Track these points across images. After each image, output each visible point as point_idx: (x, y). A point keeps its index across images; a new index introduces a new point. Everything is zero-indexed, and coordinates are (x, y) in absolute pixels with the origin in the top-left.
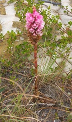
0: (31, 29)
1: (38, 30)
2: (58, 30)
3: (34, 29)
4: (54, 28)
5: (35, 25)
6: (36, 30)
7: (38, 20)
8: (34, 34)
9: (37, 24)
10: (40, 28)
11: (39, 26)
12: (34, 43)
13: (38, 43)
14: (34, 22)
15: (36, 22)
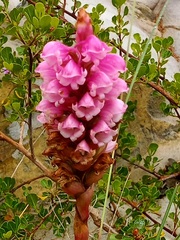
0: (70, 123)
1: (104, 127)
2: (167, 112)
3: (81, 121)
4: (143, 105)
5: (87, 101)
6: (90, 125)
7: (105, 77)
8: (83, 146)
9: (95, 98)
10: (109, 116)
11: (108, 105)
12: (76, 187)
13: (93, 189)
14: (84, 89)
15: (94, 86)
